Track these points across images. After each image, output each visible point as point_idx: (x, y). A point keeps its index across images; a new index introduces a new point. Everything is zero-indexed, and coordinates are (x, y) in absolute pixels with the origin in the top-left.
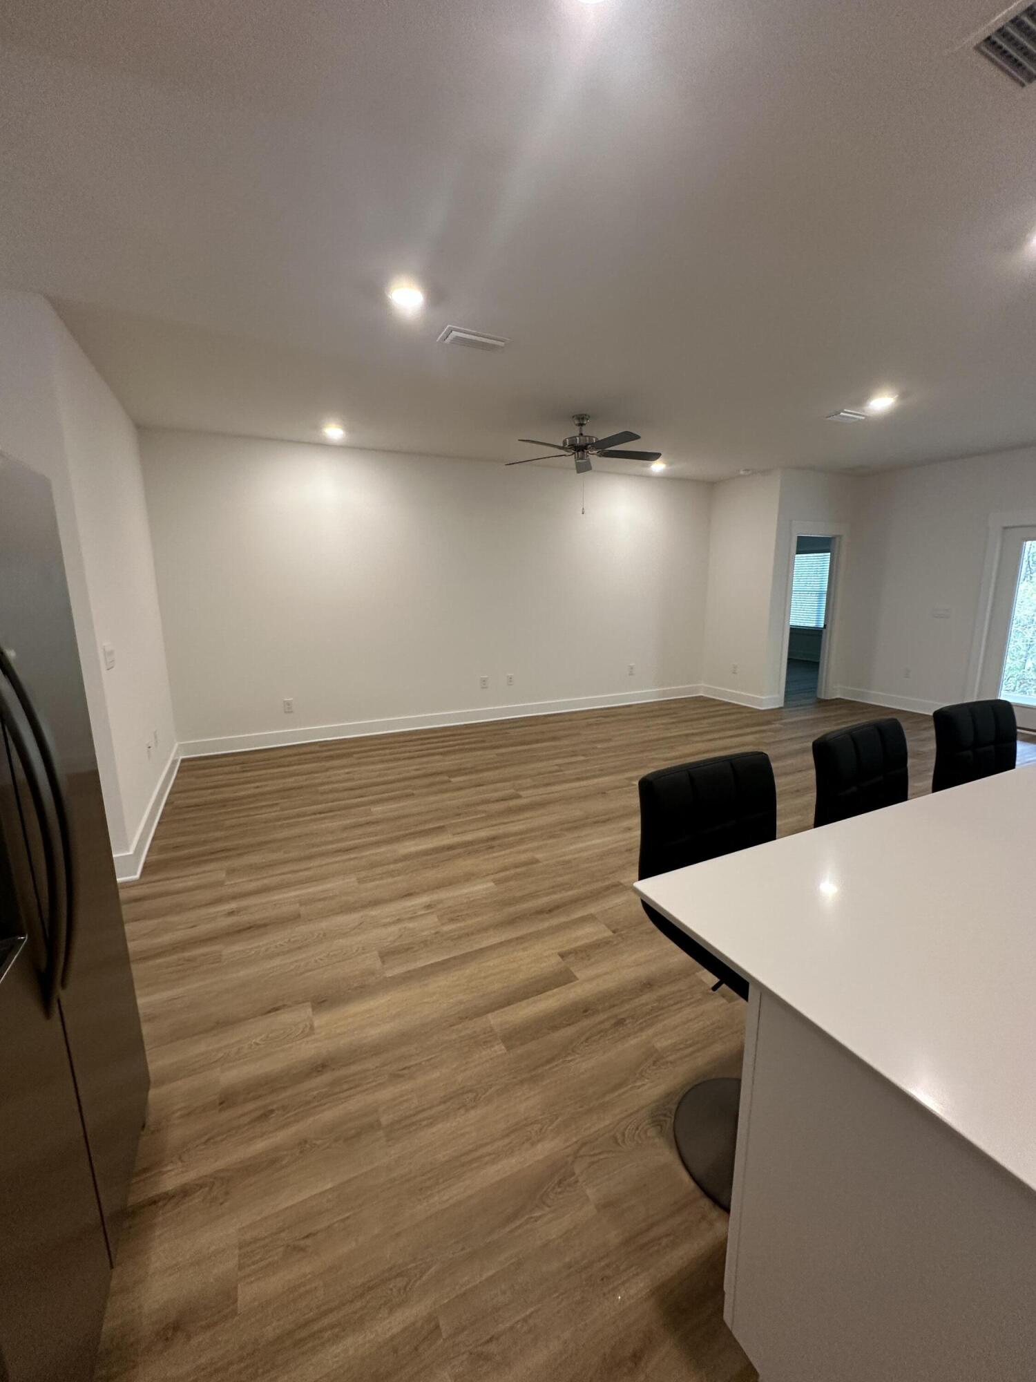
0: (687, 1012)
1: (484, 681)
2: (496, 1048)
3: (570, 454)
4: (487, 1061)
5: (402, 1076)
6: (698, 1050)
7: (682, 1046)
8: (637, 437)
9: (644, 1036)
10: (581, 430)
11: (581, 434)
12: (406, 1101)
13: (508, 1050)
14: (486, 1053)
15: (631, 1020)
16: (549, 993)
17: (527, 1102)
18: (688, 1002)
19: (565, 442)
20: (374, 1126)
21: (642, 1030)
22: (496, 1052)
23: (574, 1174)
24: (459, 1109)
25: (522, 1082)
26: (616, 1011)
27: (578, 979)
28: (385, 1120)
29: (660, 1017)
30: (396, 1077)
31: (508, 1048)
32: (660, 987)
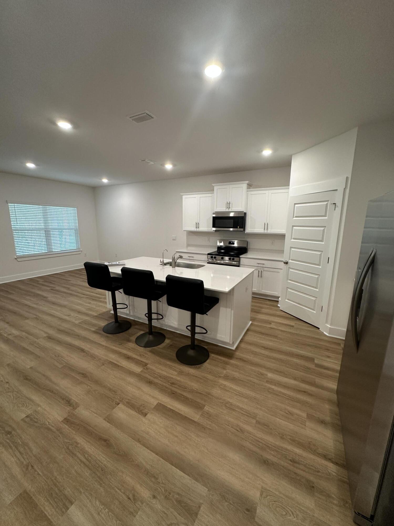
2: (207, 409)
4: (214, 408)
5: (241, 429)
9: (174, 377)
12: (245, 420)
13: (205, 405)
14: (211, 411)
15: (170, 382)
16: (172, 408)
17: (216, 392)
20: (258, 422)
22: (209, 408)
23: (224, 376)
24: (233, 405)
25: (212, 396)
28: (254, 421)
30: (242, 431)
31: (204, 406)
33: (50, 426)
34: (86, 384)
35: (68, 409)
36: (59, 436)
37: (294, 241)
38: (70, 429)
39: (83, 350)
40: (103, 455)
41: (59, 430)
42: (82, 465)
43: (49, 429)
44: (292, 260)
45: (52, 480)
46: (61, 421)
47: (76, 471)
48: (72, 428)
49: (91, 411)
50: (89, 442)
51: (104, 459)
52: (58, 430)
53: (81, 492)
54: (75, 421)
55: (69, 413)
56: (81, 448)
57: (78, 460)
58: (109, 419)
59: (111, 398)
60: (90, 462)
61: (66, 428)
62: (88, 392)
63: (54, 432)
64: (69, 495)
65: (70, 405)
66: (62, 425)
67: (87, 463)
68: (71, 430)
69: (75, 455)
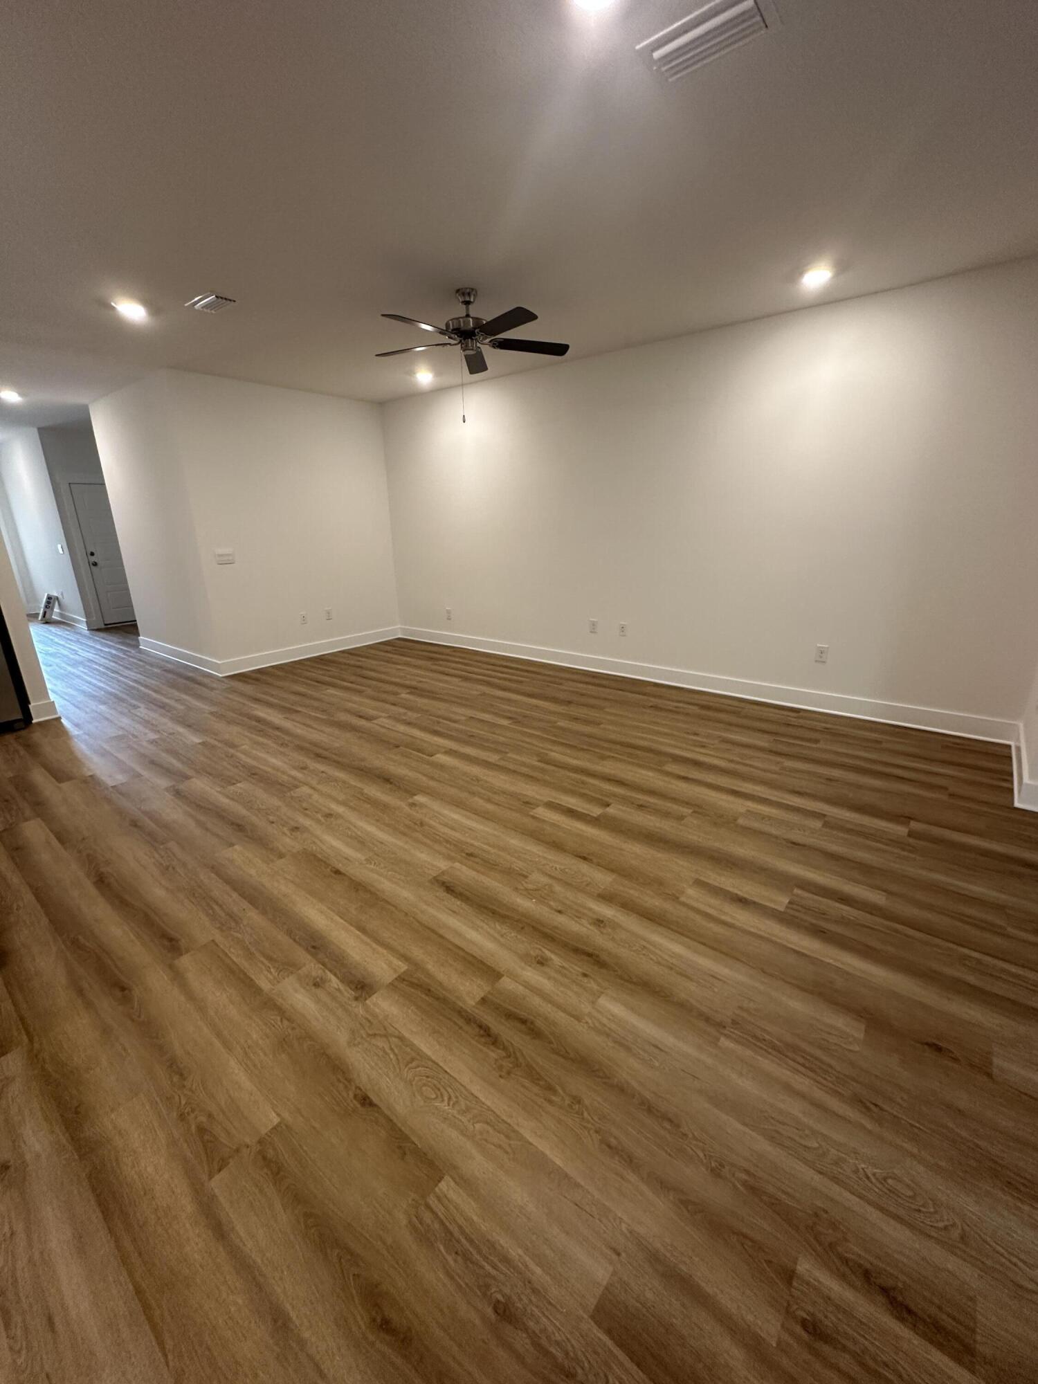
1: (594, 624)
3: (456, 342)
8: (532, 317)
10: (467, 309)
11: (468, 316)
19: (447, 325)
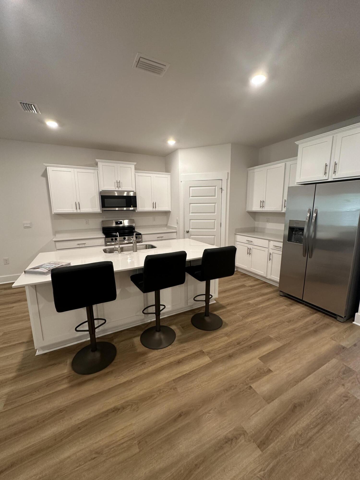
0: (217, 347)
2: (272, 336)
4: (273, 333)
6: (215, 337)
7: (220, 338)
9: (231, 340)
13: (268, 336)
15: (235, 344)
17: (256, 327)
18: (216, 350)
21: (232, 342)
25: (260, 330)
26: (241, 347)
27: (258, 358)
29: (226, 345)
32: (226, 355)
33: (268, 468)
34: (203, 414)
35: (242, 441)
36: (285, 455)
37: (192, 215)
38: (276, 441)
39: (116, 410)
40: (311, 412)
41: (274, 455)
42: (322, 432)
43: (273, 470)
44: (192, 229)
45: (341, 464)
46: (261, 452)
47: (329, 438)
48: (274, 438)
49: (254, 414)
50: (296, 422)
51: (315, 411)
52: (276, 457)
53: (348, 436)
54: (265, 435)
55: (250, 441)
56: (303, 431)
57: (317, 435)
58: (269, 399)
59: (240, 392)
60: (318, 424)
61: (273, 447)
62: (221, 413)
63: (278, 463)
64: (353, 447)
65: (237, 439)
66: (269, 452)
67: (319, 426)
68: (278, 440)
69: (311, 438)
